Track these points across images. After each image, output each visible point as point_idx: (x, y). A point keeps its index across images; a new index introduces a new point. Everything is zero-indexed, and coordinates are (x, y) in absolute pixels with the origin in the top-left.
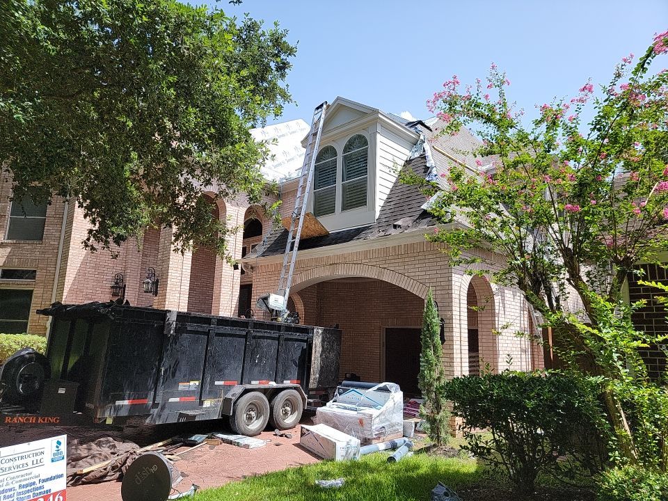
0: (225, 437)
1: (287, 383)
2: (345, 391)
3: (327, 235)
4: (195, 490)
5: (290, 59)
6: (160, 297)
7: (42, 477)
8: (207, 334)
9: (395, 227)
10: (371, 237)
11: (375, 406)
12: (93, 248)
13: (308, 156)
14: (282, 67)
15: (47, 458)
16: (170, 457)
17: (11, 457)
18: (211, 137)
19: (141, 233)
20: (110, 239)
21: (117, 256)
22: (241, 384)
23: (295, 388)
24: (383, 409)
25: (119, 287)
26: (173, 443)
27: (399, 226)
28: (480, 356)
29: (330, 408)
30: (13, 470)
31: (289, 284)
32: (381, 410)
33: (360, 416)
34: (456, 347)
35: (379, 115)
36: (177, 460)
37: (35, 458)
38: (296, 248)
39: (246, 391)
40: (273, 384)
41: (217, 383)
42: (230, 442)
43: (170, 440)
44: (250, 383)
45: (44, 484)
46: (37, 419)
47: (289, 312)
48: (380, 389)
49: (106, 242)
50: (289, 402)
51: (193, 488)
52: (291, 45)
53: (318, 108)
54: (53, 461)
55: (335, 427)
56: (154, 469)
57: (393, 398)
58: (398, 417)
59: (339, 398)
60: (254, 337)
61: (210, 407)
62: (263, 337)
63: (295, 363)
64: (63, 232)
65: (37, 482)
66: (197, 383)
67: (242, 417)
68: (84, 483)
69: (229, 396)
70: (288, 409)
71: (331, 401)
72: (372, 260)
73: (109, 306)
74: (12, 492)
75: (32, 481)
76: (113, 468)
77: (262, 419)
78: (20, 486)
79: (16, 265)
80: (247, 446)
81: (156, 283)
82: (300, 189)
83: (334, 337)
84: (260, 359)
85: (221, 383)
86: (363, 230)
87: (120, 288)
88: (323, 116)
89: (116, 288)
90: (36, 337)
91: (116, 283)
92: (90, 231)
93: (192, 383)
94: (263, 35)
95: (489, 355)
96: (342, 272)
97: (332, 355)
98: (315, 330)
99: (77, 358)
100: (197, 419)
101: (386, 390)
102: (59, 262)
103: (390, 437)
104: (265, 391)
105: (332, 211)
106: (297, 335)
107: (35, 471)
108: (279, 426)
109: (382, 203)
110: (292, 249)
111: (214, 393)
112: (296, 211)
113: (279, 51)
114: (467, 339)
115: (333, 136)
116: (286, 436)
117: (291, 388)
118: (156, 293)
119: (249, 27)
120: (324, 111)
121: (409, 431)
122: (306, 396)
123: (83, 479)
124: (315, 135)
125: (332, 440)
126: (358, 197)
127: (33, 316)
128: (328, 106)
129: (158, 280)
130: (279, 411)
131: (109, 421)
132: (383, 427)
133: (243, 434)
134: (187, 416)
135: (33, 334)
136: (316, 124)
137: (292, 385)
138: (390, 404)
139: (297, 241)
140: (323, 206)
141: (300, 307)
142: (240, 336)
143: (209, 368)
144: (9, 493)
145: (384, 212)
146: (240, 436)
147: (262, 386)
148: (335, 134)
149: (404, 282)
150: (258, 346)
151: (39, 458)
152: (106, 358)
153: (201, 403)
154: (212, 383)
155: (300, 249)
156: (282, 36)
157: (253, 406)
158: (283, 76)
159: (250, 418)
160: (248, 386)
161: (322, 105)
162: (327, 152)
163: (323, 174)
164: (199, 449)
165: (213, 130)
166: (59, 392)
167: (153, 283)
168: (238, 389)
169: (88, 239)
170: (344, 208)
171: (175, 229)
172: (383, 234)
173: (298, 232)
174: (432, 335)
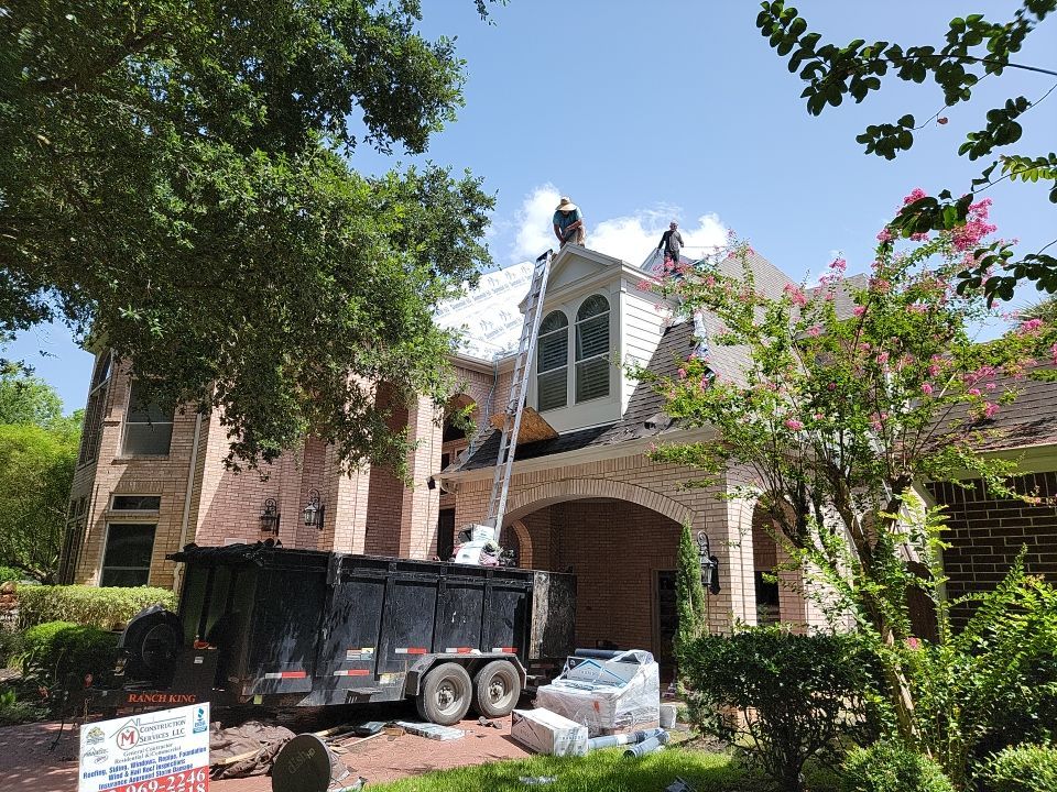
0: (410, 725)
1: (497, 651)
2: (578, 662)
3: (556, 437)
4: (363, 784)
5: (488, 213)
6: (327, 532)
7: (183, 750)
8: (384, 582)
9: (648, 425)
10: (614, 441)
11: (618, 684)
12: (237, 469)
13: (528, 325)
14: (478, 225)
15: (188, 727)
16: (335, 748)
17: (151, 725)
18: (380, 332)
19: (301, 444)
20: (259, 456)
21: (267, 478)
22: (432, 652)
23: (510, 659)
24: (628, 686)
25: (270, 519)
26: (341, 732)
27: (653, 425)
28: (781, 611)
29: (557, 687)
30: (153, 740)
31: (502, 509)
32: (625, 689)
33: (594, 697)
34: (736, 598)
35: (624, 269)
36: (344, 754)
37: (176, 728)
38: (510, 459)
39: (438, 662)
40: (476, 653)
41: (397, 651)
42: (416, 733)
43: (336, 729)
44: (444, 652)
45: (186, 757)
46: (168, 698)
47: (502, 550)
48: (625, 660)
49: (253, 459)
50: (500, 678)
51: (359, 781)
52: (488, 195)
53: (540, 259)
54: (194, 732)
55: (563, 713)
56: (311, 753)
57: (642, 672)
58: (652, 699)
59: (571, 672)
60: (449, 586)
61: (390, 684)
62: (462, 586)
63: (509, 623)
64: (196, 443)
65: (178, 755)
66: (371, 650)
67: (433, 698)
68: (226, 777)
69: (414, 669)
70: (499, 688)
71: (559, 677)
72: (619, 473)
73: (255, 549)
74: (151, 765)
75: (173, 753)
76: (263, 759)
77: (461, 701)
78: (160, 759)
79: (134, 490)
80: (437, 738)
81: (321, 511)
82: (517, 374)
83: (565, 585)
84: (458, 618)
85: (404, 651)
86: (604, 431)
87: (273, 519)
88: (547, 270)
89: (267, 518)
90: (160, 591)
91: (268, 512)
92: (233, 446)
93: (364, 650)
94: (452, 183)
95: (795, 610)
96: (578, 491)
97: (563, 611)
98: (536, 576)
99: (217, 619)
100: (372, 700)
101: (633, 660)
102: (191, 484)
103: (639, 728)
104: (465, 662)
105: (564, 403)
106: (511, 582)
107: (176, 743)
108: (486, 712)
109: (631, 391)
110: (505, 460)
111: (394, 664)
112: (511, 406)
113: (473, 205)
114: (753, 587)
115: (563, 296)
116: (494, 726)
117: (504, 659)
118: (321, 526)
119: (433, 176)
120: (548, 264)
121: (668, 719)
122: (525, 670)
123: (226, 772)
124: (537, 295)
125: (549, 727)
126: (597, 383)
127: (157, 560)
128: (554, 256)
129: (323, 507)
130: (486, 691)
131: (258, 701)
132: (629, 713)
133: (434, 722)
134: (358, 694)
135: (156, 587)
136: (537, 281)
137: (504, 654)
138: (638, 680)
139: (513, 447)
140: (550, 396)
141: (526, 542)
142: (429, 585)
143: (386, 631)
144: (148, 766)
145: (635, 404)
146: (431, 725)
147: (461, 656)
148: (566, 295)
149: (663, 505)
150: (454, 598)
151: (179, 727)
152: (253, 616)
153: (377, 678)
154: (391, 651)
155: (517, 458)
156: (475, 186)
157: (448, 683)
158: (480, 234)
159: (444, 700)
160: (441, 656)
161: (545, 255)
162: (553, 320)
163: (550, 348)
164: (374, 740)
165: (382, 324)
166: (196, 661)
167: (318, 511)
168: (427, 659)
169: (231, 457)
170: (580, 398)
171: (338, 445)
172: (630, 436)
173: (513, 436)
174: (690, 581)
